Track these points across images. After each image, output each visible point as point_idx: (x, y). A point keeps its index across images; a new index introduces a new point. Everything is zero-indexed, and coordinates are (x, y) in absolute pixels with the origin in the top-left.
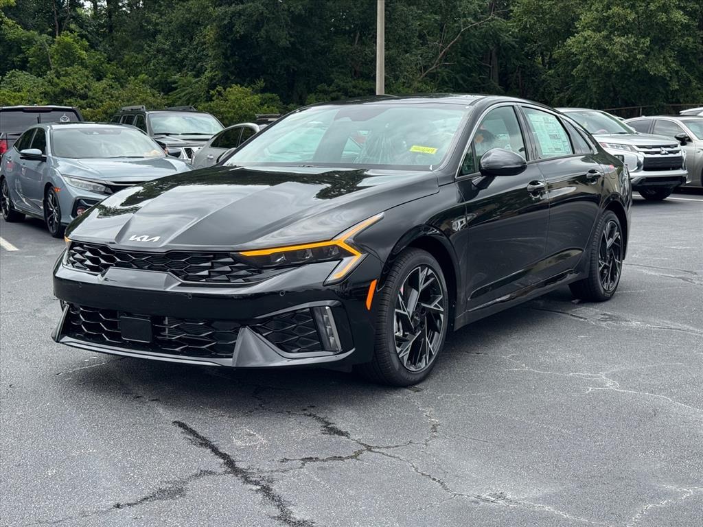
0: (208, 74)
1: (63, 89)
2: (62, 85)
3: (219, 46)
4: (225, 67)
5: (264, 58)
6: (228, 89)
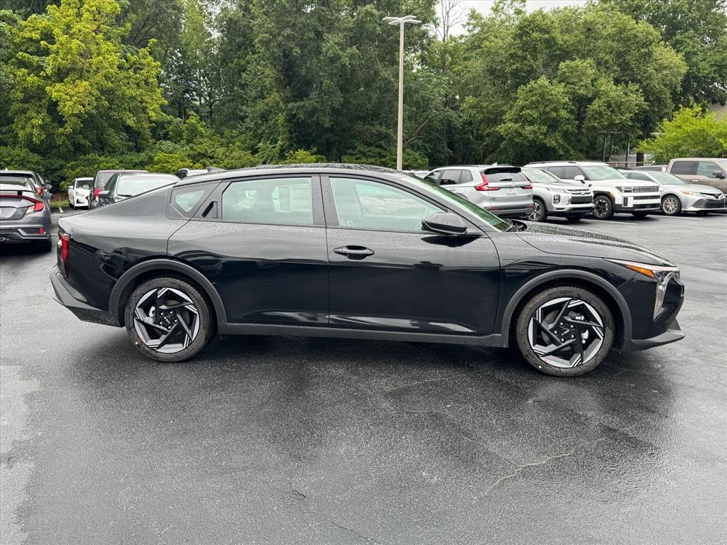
0: (280, 143)
1: (200, 153)
2: (199, 150)
3: (287, 126)
4: (290, 139)
5: (314, 134)
6: (296, 152)
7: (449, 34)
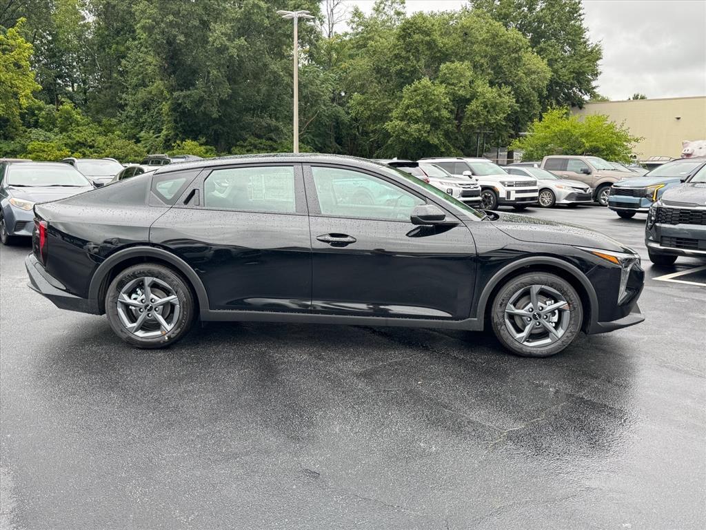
1: (78, 141)
3: (172, 115)
4: (176, 128)
5: (201, 124)
6: (184, 142)
7: (334, 31)
